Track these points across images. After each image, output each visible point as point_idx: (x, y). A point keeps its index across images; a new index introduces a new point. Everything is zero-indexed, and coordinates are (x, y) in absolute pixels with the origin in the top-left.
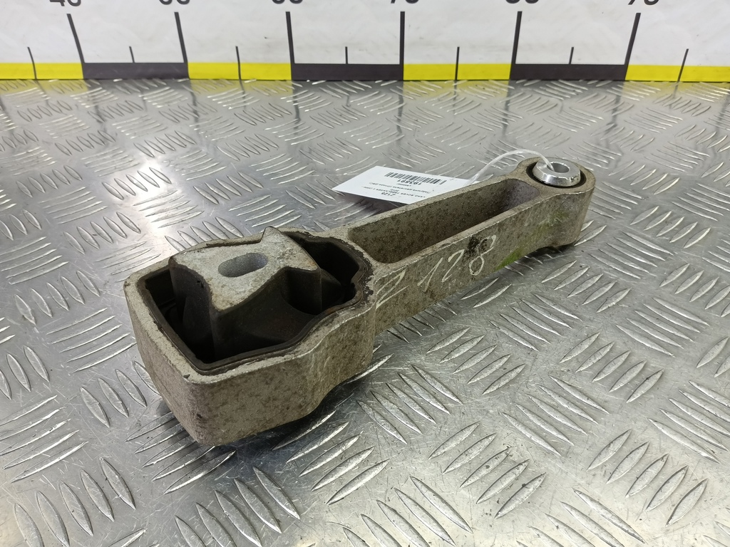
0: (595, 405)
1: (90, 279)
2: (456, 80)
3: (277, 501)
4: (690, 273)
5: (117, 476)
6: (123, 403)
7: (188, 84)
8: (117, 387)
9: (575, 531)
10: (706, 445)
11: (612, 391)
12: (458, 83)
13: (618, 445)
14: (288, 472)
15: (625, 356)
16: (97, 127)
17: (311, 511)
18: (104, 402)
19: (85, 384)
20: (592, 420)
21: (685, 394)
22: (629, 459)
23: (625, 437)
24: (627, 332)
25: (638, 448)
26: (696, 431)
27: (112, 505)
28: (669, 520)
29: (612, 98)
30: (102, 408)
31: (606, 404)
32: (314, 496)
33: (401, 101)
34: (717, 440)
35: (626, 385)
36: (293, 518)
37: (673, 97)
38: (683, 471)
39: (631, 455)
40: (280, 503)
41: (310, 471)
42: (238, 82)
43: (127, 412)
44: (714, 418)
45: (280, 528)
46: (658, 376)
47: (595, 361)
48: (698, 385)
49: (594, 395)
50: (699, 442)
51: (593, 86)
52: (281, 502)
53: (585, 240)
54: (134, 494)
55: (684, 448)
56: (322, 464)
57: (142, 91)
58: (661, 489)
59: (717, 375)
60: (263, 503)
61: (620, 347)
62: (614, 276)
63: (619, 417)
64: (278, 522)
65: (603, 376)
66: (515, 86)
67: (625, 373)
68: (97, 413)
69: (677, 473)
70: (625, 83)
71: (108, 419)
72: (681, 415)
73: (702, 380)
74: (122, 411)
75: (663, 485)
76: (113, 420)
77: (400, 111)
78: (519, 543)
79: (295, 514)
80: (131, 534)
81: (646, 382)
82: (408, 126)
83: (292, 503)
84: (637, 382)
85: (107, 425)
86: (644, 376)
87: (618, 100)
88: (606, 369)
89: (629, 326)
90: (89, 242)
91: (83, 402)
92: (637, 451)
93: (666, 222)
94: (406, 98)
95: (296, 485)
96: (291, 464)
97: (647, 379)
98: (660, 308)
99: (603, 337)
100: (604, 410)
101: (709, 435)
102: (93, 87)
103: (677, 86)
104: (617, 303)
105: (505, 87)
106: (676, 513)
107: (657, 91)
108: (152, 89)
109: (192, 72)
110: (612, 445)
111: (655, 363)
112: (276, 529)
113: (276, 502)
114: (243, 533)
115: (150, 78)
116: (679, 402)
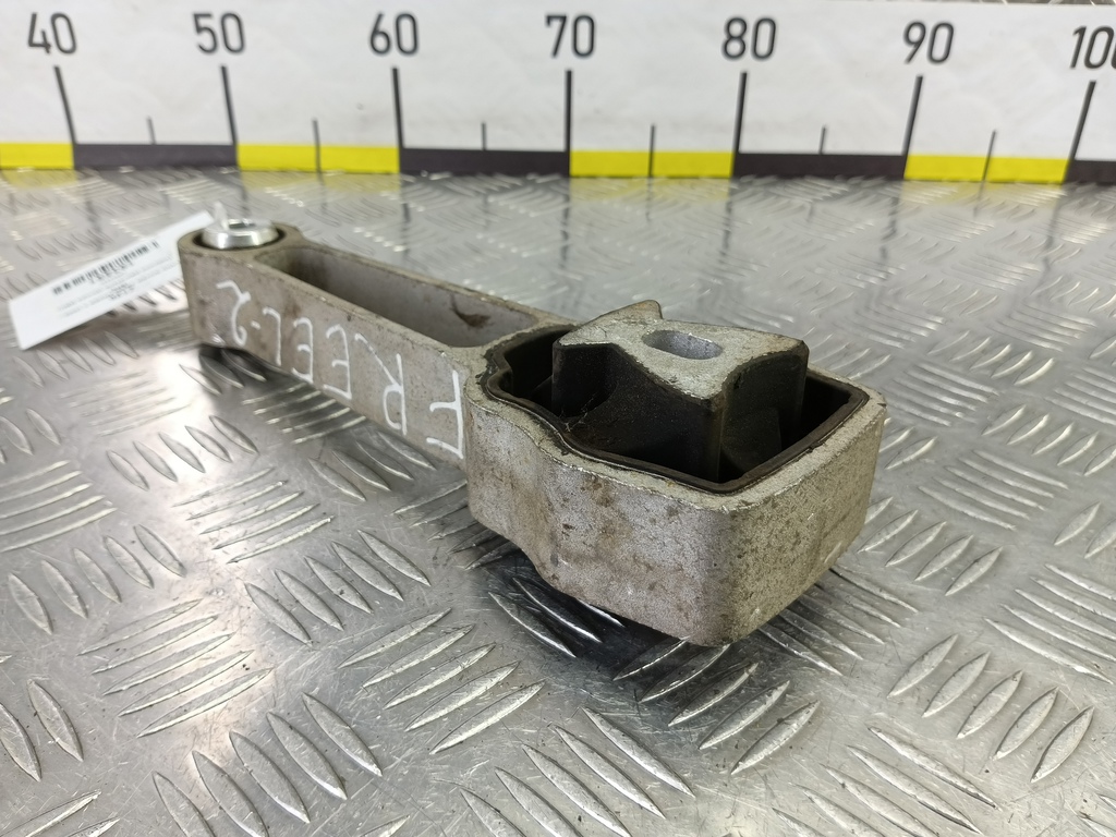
0: (893, 599)
1: (48, 421)
2: (651, 176)
3: (342, 747)
4: (1030, 417)
5: (55, 709)
6: (80, 598)
7: (237, 175)
8: (71, 574)
9: (874, 792)
10: (1084, 656)
11: (919, 579)
12: (655, 181)
13: (936, 659)
14: (364, 702)
15: (937, 530)
16: (87, 225)
17: (401, 764)
18: (46, 597)
19: (17, 569)
20: (889, 620)
21: (1041, 582)
22: (957, 678)
23: (948, 646)
24: (937, 496)
25: (971, 662)
26: (1065, 635)
27: (41, 755)
28: (1036, 772)
29: (887, 201)
30: (43, 605)
31: (910, 598)
32: (409, 739)
33: (567, 198)
34: (1101, 648)
35: (942, 571)
36: (370, 775)
37: (979, 198)
38: (1052, 696)
39: (961, 673)
40: (346, 751)
41: (404, 699)
42: (315, 176)
43: (86, 612)
44: (1092, 617)
45: (345, 791)
46: (993, 558)
47: (888, 537)
48: (1060, 569)
49: (891, 585)
50: (1072, 651)
51: (858, 185)
52: (349, 748)
53: (859, 375)
54: (82, 738)
55: (1048, 661)
56: (425, 689)
57: (164, 183)
58: (1016, 723)
59: (1088, 556)
60: (317, 749)
61: (928, 517)
62: (908, 421)
63: (934, 616)
64: (342, 782)
65: (903, 559)
66: (741, 184)
67: (939, 554)
68: (33, 612)
69: (1040, 698)
70: (905, 184)
71: (51, 623)
72: (1038, 612)
73: (1065, 563)
74: (77, 610)
75: (1020, 717)
76: (59, 622)
77: (566, 213)
78: (778, 812)
79: (373, 769)
80: (70, 802)
81: (976, 566)
82: (578, 230)
83: (369, 751)
84: (960, 566)
85: (48, 630)
86: (970, 558)
87: (896, 201)
88: (907, 547)
89: (939, 487)
90: (53, 372)
91: (10, 597)
92: (970, 666)
93: (984, 352)
94: (575, 196)
95: (378, 722)
96: (369, 690)
97: (976, 561)
98: (988, 463)
99: (898, 503)
100: (908, 606)
101: (1087, 640)
102: (87, 176)
103: (982, 188)
104: (918, 459)
105: (725, 186)
106: (1046, 759)
107: (953, 193)
108: (178, 180)
109: (244, 157)
110: (927, 658)
111: (986, 539)
112: (337, 792)
113: (340, 750)
114: (276, 799)
115: (178, 166)
116: (1032, 593)
